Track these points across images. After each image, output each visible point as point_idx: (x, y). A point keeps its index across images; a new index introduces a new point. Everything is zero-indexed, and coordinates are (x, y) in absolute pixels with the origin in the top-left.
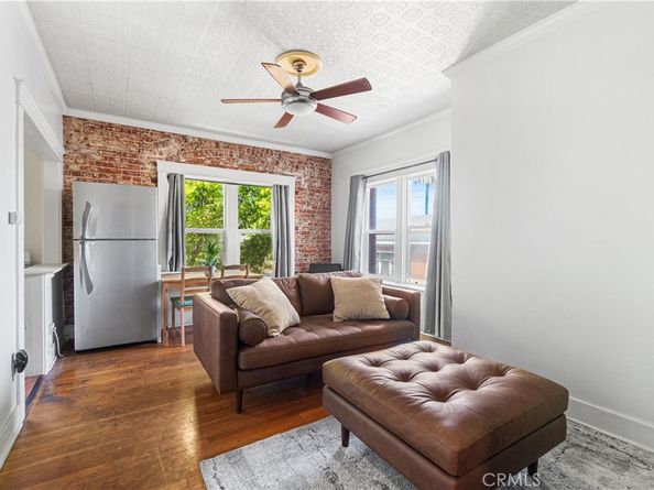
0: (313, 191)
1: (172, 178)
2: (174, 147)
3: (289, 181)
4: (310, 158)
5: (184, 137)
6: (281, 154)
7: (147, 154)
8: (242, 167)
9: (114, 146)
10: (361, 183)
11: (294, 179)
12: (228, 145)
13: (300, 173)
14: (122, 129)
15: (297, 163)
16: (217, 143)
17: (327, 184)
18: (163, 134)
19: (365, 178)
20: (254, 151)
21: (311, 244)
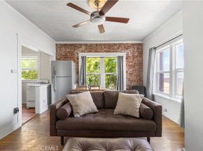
0: (134, 57)
1: (83, 57)
2: (83, 48)
3: (124, 54)
4: (133, 44)
5: (86, 44)
6: (120, 45)
7: (76, 51)
8: (105, 51)
9: (67, 50)
10: (153, 51)
11: (125, 54)
12: (100, 45)
13: (128, 51)
14: (70, 45)
15: (126, 47)
16: (97, 45)
17: (141, 54)
18: (80, 44)
19: (155, 48)
20: (109, 45)
21: (133, 78)
